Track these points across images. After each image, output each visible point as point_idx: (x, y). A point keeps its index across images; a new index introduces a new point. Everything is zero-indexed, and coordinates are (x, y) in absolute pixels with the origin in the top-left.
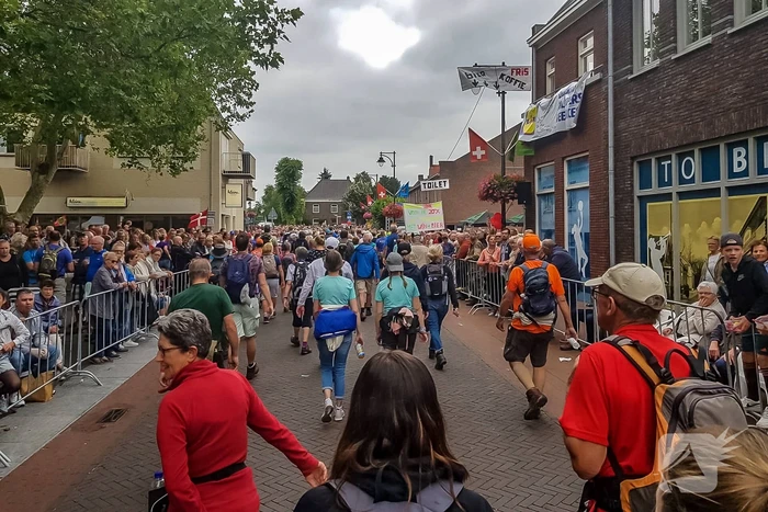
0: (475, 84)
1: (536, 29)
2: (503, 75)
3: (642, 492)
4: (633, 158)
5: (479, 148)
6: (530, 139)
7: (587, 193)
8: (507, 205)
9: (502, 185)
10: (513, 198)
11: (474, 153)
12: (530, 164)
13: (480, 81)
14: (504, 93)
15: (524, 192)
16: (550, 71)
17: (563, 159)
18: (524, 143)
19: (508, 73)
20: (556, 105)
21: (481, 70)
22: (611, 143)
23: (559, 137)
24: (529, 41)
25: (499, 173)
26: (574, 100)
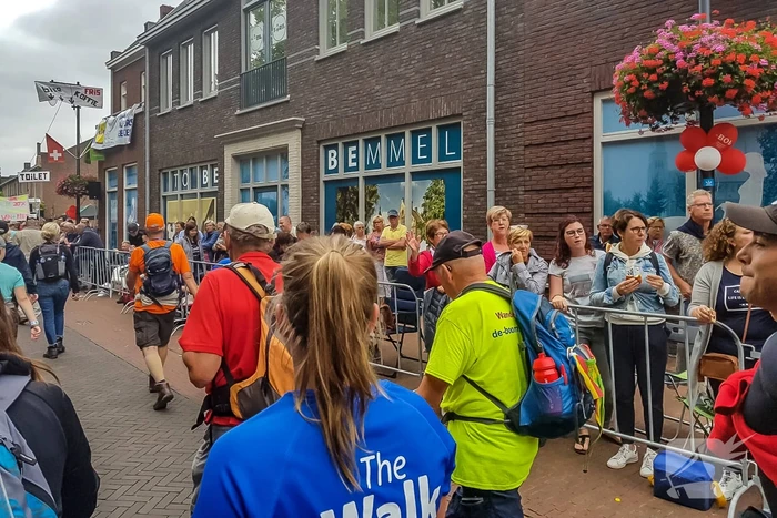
0: (52, 98)
1: (114, 54)
2: (77, 93)
3: (247, 391)
4: (160, 170)
5: (55, 151)
6: (100, 147)
7: (136, 192)
8: (81, 200)
9: (75, 184)
10: (84, 194)
11: (51, 155)
12: (102, 167)
13: (56, 95)
14: (78, 107)
15: (95, 190)
16: (124, 93)
17: (123, 165)
18: (96, 150)
19: (82, 91)
20: (117, 124)
21: (58, 87)
22: (147, 158)
23: (119, 148)
24: (108, 64)
25: (74, 173)
26: (127, 124)
